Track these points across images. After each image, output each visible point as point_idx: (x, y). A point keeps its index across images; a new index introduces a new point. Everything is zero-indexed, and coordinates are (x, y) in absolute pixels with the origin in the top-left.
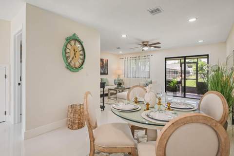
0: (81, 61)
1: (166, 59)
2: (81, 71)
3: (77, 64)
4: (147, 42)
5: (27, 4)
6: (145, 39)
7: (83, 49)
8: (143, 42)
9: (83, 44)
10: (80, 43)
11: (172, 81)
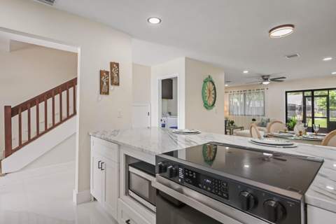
0: (213, 100)
1: (286, 92)
2: (214, 109)
3: (211, 103)
4: (269, 76)
5: (186, 58)
6: (266, 73)
7: (215, 89)
8: (263, 77)
9: (215, 84)
10: (213, 84)
11: (292, 121)
